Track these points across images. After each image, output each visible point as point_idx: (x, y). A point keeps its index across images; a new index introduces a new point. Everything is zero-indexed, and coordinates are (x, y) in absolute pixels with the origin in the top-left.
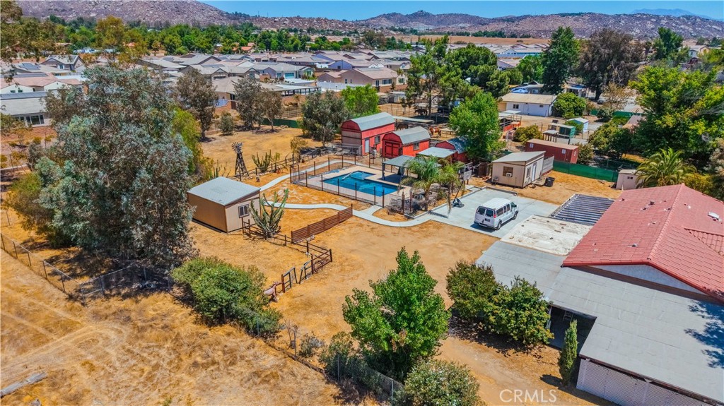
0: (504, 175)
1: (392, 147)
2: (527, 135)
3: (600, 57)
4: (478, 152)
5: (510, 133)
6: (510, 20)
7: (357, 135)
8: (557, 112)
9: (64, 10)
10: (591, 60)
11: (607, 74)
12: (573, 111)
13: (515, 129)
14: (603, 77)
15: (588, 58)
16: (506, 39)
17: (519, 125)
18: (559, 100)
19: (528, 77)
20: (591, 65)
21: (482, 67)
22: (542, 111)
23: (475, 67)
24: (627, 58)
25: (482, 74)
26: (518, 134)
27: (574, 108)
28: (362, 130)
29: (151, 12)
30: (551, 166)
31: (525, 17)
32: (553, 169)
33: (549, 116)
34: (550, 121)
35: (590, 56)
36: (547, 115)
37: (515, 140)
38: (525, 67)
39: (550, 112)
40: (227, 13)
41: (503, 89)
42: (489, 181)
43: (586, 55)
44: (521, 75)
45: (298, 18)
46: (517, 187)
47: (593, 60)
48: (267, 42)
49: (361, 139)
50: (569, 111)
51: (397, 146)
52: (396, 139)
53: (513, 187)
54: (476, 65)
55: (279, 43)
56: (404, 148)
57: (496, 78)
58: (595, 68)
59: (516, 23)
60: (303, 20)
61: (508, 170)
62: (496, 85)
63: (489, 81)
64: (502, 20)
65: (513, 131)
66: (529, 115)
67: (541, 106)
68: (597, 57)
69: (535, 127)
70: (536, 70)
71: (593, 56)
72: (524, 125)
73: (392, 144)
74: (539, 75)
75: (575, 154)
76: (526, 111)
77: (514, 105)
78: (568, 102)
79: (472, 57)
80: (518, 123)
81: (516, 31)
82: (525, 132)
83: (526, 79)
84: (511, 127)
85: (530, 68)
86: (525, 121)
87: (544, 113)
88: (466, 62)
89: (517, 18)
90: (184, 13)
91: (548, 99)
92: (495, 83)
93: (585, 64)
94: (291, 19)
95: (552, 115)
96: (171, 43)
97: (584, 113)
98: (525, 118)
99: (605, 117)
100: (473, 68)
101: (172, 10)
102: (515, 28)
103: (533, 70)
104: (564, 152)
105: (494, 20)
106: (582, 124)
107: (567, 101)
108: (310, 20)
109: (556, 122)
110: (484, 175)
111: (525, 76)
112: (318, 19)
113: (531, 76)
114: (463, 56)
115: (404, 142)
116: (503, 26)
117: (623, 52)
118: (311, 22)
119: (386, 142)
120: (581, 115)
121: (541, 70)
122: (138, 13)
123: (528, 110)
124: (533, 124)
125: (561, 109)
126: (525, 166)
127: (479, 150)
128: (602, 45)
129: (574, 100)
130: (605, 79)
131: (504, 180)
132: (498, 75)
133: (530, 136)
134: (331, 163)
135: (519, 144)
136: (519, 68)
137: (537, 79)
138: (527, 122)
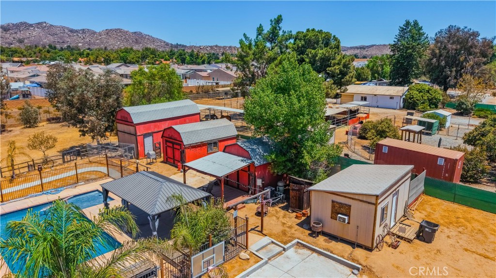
0: (334, 217)
1: (173, 148)
2: (377, 131)
3: (448, 52)
4: (289, 165)
5: (355, 128)
6: (362, 48)
7: (131, 129)
8: (410, 104)
9: (63, 42)
10: (438, 55)
11: (455, 69)
12: (427, 103)
13: (362, 123)
14: (451, 71)
15: (436, 54)
16: (359, 59)
17: (366, 118)
18: (411, 92)
19: (376, 75)
20: (438, 60)
21: (321, 51)
22: (393, 103)
23: (313, 51)
24: (475, 53)
25: (321, 59)
26: (364, 130)
27: (429, 100)
28: (135, 123)
29: (119, 43)
30: (422, 187)
31: (373, 46)
32: (425, 192)
33: (400, 109)
34: (403, 114)
35: (437, 51)
36: (398, 108)
37: (362, 137)
38: (373, 67)
39: (402, 105)
40: (171, 44)
41: (347, 77)
42: (305, 224)
43: (433, 51)
44: (370, 73)
45: (216, 46)
46: (360, 246)
47: (441, 56)
48: (183, 58)
49: (135, 135)
50: (423, 103)
51: (178, 147)
52: (176, 136)
53: (353, 244)
54: (314, 49)
55: (191, 59)
56: (186, 150)
57: (339, 64)
58: (443, 63)
59: (366, 49)
60: (220, 47)
61: (340, 209)
62: (338, 71)
63: (330, 66)
64: (357, 48)
65: (358, 126)
66: (378, 107)
67: (392, 98)
68: (444, 52)
69: (387, 121)
70: (383, 69)
71: (440, 52)
72: (373, 119)
73: (173, 143)
74: (386, 73)
75: (459, 166)
76: (374, 104)
77: (362, 97)
78: (421, 94)
79: (310, 40)
80: (366, 115)
81: (367, 54)
82: (375, 127)
83: (374, 77)
84: (356, 121)
85: (377, 67)
86: (373, 114)
87: (394, 106)
88: (303, 46)
89: (367, 46)
90: (140, 43)
91: (399, 91)
92: (336, 69)
93: (432, 59)
94: (211, 47)
95: (403, 108)
96: (107, 58)
97: (440, 106)
98: (373, 110)
99: (466, 110)
100: (311, 52)
101: (133, 41)
102: (366, 53)
103: (380, 69)
104: (441, 162)
105: (351, 48)
106: (445, 117)
107: (421, 92)
108: (224, 48)
109: (412, 114)
110: (300, 207)
111: (373, 75)
112: (230, 47)
113: (379, 74)
114: (300, 40)
115: (186, 141)
116: (357, 52)
117: (471, 47)
118: (225, 49)
119: (166, 141)
120: (436, 107)
121: (388, 69)
122: (110, 43)
123: (377, 102)
124: (383, 117)
125: (414, 101)
126: (376, 205)
127: (290, 160)
128: (449, 41)
129: (428, 92)
130: (454, 74)
131: (333, 226)
132: (340, 60)
133: (382, 134)
134: (79, 171)
135: (366, 143)
136: (368, 66)
137: (384, 77)
138: (376, 115)
